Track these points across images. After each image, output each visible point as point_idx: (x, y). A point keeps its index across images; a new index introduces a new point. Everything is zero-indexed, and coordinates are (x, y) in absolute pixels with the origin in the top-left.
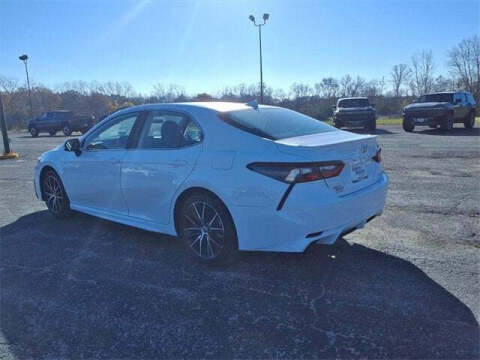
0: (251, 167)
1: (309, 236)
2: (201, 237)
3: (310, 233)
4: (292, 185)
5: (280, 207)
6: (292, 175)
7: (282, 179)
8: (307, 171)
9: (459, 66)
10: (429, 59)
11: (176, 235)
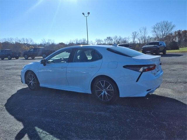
1: (148, 90)
2: (103, 94)
3: (148, 89)
4: (142, 73)
5: (137, 81)
7: (138, 71)
8: (146, 68)
9: (156, 32)
10: (145, 29)
11: (91, 93)
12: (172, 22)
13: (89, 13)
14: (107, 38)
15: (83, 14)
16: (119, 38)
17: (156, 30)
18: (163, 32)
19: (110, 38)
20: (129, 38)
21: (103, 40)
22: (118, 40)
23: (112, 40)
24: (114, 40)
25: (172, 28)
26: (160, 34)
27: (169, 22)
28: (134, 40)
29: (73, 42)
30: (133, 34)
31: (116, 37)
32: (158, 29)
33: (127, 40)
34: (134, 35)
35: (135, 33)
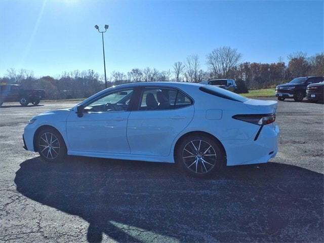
0: (234, 117)
1: (270, 154)
2: (196, 162)
4: (262, 126)
5: (256, 139)
6: (261, 122)
7: (256, 123)
9: (213, 64)
10: (196, 60)
11: (174, 162)
12: (236, 50)
13: (107, 27)
14: (133, 70)
15: (97, 27)
16: (153, 72)
17: (213, 61)
18: (224, 65)
19: (137, 70)
20: (169, 73)
21: (126, 74)
22: (152, 75)
23: (141, 74)
24: (144, 75)
25: (237, 59)
26: (220, 67)
27: (232, 48)
28: (178, 76)
29: (71, 76)
30: (176, 65)
31: (148, 70)
32: (216, 59)
33: (166, 76)
34: (178, 67)
35: (180, 64)
